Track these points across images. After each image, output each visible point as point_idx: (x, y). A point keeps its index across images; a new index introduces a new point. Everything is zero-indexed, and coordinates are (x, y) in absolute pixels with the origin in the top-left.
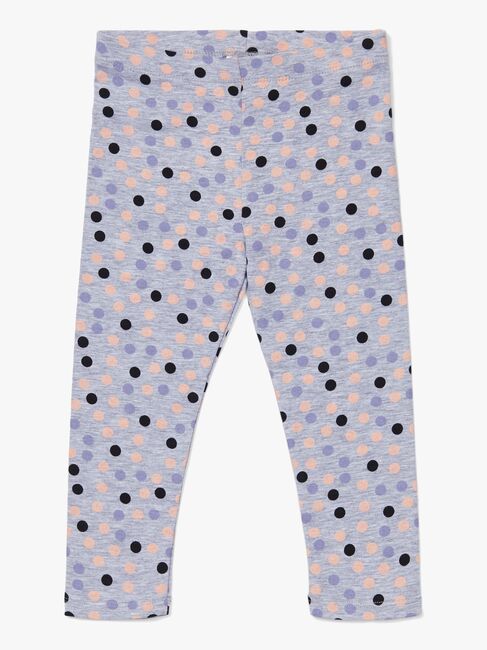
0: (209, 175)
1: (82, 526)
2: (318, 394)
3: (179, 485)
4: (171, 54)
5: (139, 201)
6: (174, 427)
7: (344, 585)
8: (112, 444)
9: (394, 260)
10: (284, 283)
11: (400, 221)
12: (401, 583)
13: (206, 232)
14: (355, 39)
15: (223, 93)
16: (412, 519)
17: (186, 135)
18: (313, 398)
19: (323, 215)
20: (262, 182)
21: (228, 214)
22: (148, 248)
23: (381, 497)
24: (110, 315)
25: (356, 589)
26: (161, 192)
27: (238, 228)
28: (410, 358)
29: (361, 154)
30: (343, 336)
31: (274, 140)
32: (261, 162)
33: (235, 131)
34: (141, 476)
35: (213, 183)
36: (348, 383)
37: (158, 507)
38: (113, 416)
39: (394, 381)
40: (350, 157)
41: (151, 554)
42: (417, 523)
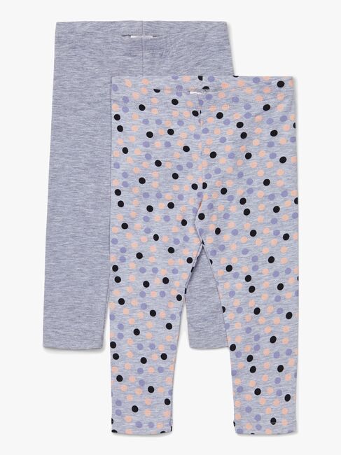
0: (183, 163)
1: (120, 378)
2: (244, 295)
3: (175, 351)
4: (157, 91)
5: (142, 181)
6: (169, 316)
7: (255, 412)
8: (134, 328)
9: (292, 213)
10: (226, 228)
11: (297, 189)
12: (285, 411)
13: (183, 197)
14: (273, 82)
15: (189, 114)
16: (293, 373)
17: (167, 140)
18: (241, 298)
19: (249, 186)
20: (213, 168)
21: (195, 187)
22: (150, 209)
23: (277, 359)
24: (130, 250)
25: (261, 414)
26: (155, 175)
27: (200, 195)
28: (298, 271)
29: (273, 150)
30: (260, 259)
31: (221, 142)
32: (213, 155)
33: (197, 137)
34: (152, 346)
35: (185, 168)
36: (262, 288)
37: (163, 366)
38: (134, 311)
39: (289, 285)
40: (266, 151)
41: (160, 393)
42: (296, 375)
